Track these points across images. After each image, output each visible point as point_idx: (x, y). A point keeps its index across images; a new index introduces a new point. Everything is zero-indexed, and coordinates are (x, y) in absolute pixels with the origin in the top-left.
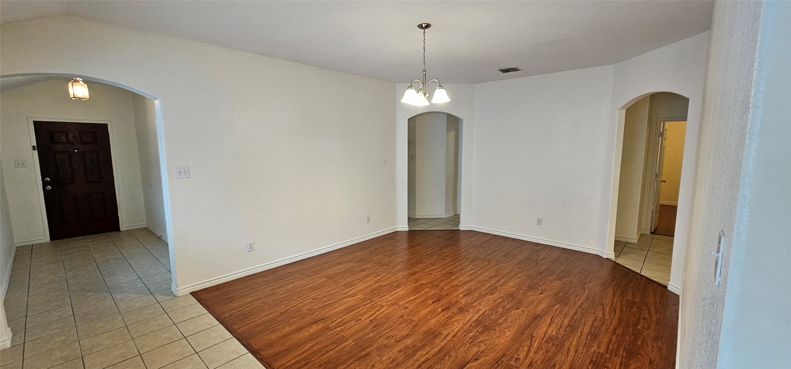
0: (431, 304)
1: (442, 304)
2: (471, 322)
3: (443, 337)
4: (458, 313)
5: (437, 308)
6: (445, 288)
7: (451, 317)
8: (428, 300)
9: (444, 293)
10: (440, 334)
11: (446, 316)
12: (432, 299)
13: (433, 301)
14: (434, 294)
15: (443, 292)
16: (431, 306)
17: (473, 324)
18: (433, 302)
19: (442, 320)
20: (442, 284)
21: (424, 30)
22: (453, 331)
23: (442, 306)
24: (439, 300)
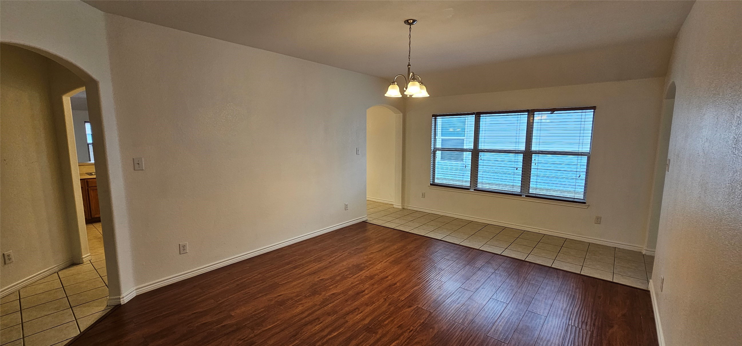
0: (398, 282)
1: (387, 283)
2: (367, 269)
3: (389, 261)
4: (375, 275)
5: (392, 279)
6: (382, 300)
7: (381, 272)
8: (400, 286)
9: (384, 294)
10: (390, 263)
11: (385, 273)
12: (396, 287)
13: (396, 286)
14: (394, 293)
15: (385, 296)
16: (397, 281)
17: (366, 268)
18: (396, 284)
19: (388, 271)
20: (384, 308)
21: (410, 26)
22: (382, 264)
23: (388, 281)
24: (390, 286)
